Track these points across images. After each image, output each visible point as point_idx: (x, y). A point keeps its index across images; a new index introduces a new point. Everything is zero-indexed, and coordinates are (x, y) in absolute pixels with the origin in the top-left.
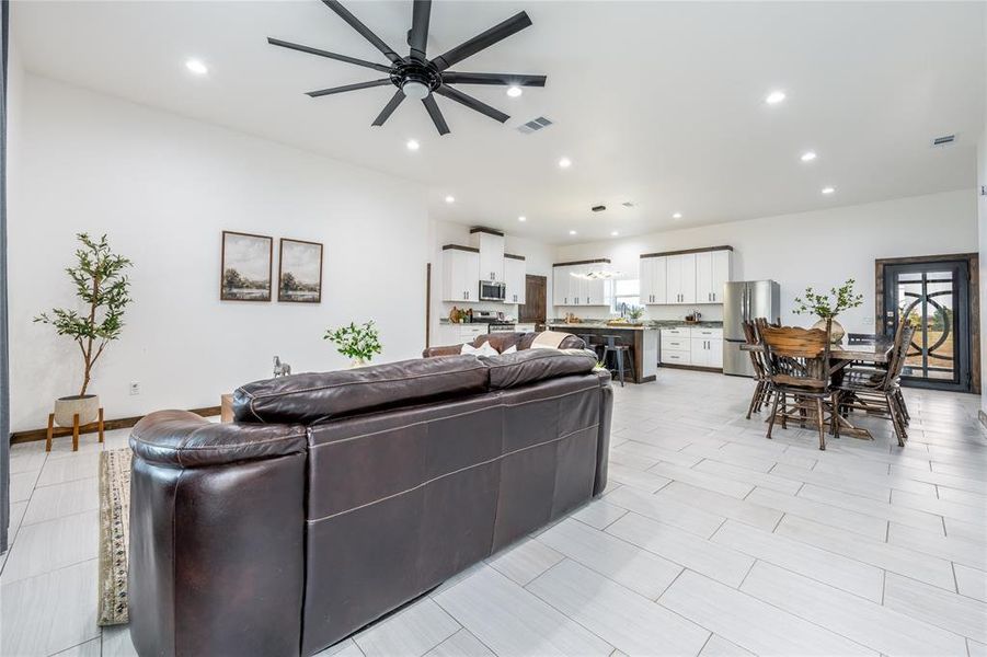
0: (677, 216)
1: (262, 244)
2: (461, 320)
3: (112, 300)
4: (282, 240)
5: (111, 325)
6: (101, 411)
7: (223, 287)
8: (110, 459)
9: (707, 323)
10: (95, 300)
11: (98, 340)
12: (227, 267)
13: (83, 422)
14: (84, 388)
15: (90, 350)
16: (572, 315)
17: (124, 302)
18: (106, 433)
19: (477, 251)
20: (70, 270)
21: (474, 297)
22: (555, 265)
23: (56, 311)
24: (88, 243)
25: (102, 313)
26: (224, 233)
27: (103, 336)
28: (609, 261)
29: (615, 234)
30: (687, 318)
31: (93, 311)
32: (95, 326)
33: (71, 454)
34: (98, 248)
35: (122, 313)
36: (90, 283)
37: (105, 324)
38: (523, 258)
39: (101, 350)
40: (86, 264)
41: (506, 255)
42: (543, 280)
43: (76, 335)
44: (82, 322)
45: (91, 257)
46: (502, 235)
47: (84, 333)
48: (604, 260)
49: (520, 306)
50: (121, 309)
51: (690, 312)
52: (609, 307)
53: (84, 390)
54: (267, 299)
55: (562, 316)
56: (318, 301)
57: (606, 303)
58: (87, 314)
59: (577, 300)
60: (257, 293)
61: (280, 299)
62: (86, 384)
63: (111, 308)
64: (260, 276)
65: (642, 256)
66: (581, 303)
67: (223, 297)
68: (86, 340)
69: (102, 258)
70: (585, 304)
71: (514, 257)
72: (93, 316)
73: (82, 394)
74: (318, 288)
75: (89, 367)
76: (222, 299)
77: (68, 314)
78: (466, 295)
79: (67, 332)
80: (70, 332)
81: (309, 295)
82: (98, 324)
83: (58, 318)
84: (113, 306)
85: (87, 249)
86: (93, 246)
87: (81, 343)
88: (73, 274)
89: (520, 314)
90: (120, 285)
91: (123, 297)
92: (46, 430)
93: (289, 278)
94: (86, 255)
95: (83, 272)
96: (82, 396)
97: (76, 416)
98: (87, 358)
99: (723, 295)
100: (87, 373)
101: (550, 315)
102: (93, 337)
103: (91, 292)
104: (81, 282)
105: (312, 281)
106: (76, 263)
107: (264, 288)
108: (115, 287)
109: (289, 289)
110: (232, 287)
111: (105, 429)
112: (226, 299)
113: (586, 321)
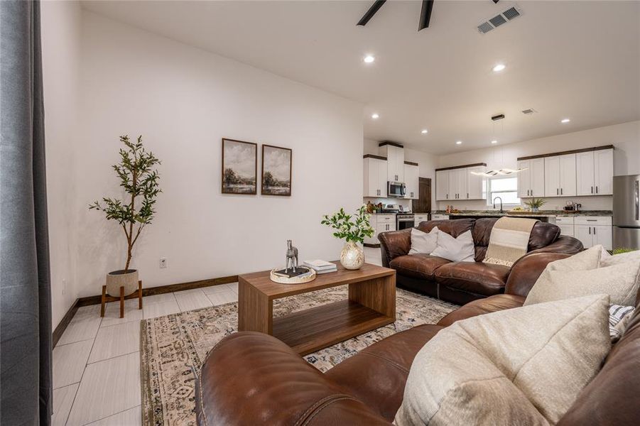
0: (566, 121)
1: (249, 149)
2: (375, 211)
3: (146, 192)
4: (263, 146)
5: (146, 212)
6: (140, 283)
7: (223, 183)
8: (148, 330)
9: (586, 212)
10: (134, 191)
11: (137, 224)
12: (226, 167)
13: (127, 293)
14: (128, 263)
15: (131, 233)
16: (452, 207)
17: (156, 192)
18: (144, 299)
19: (386, 159)
20: (115, 167)
21: (384, 194)
22: (437, 170)
23: (106, 200)
24: (128, 144)
25: (140, 201)
26: (223, 139)
27: (141, 221)
28: (485, 165)
29: (494, 142)
30: (567, 208)
31: (133, 200)
32: (135, 213)
33: (118, 321)
34: (135, 147)
35: (154, 202)
36: (130, 176)
37: (142, 210)
38: (417, 165)
39: (139, 233)
40: (127, 161)
41: (406, 163)
42: (429, 181)
43: (121, 219)
44: (125, 209)
45: (131, 156)
46: (402, 147)
47: (126, 218)
48: (481, 164)
49: (413, 200)
50: (154, 198)
51: (569, 203)
52: (485, 200)
53: (127, 266)
54: (253, 193)
55: (443, 207)
56: (288, 194)
57: (484, 197)
58: (128, 202)
59: (457, 196)
60: (247, 187)
61: (263, 193)
62: (129, 260)
63: (146, 198)
64: (248, 175)
65: (519, 159)
66: (461, 198)
67: (225, 191)
68: (128, 224)
69: (138, 157)
70: (465, 198)
71: (411, 164)
72: (132, 204)
73: (127, 268)
74: (288, 184)
75: (130, 247)
76: (223, 192)
77: (114, 202)
78: (379, 191)
79: (113, 217)
80: (116, 218)
81: (283, 189)
82: (137, 212)
83: (108, 206)
84: (147, 196)
85: (127, 149)
86: (132, 147)
87: (124, 227)
88: (117, 169)
89: (413, 207)
90: (153, 178)
91: (154, 188)
92: (101, 296)
93: (269, 176)
94: (127, 155)
95: (125, 168)
96: (127, 271)
97: (122, 288)
98: (129, 239)
99: (607, 188)
100: (129, 251)
101: (434, 208)
102: (133, 222)
103: (131, 184)
104: (123, 176)
105: (284, 179)
106: (119, 161)
107: (252, 184)
108: (148, 180)
109: (269, 185)
110: (230, 183)
111: (144, 295)
112: (225, 193)
113: (465, 212)
